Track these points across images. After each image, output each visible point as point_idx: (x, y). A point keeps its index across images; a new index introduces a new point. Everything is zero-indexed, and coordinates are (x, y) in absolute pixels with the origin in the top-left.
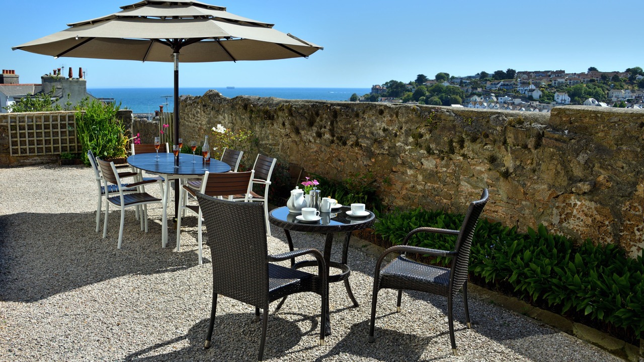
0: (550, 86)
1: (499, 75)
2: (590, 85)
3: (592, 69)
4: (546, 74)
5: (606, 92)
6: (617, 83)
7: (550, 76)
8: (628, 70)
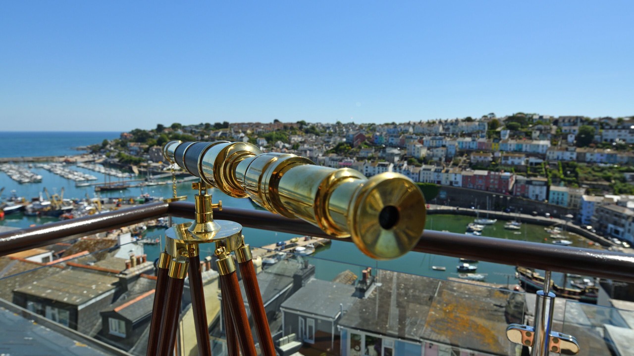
0: (253, 133)
1: (218, 126)
2: (278, 132)
3: (276, 121)
4: (250, 125)
5: (288, 136)
6: (293, 131)
7: (252, 126)
8: (298, 122)
